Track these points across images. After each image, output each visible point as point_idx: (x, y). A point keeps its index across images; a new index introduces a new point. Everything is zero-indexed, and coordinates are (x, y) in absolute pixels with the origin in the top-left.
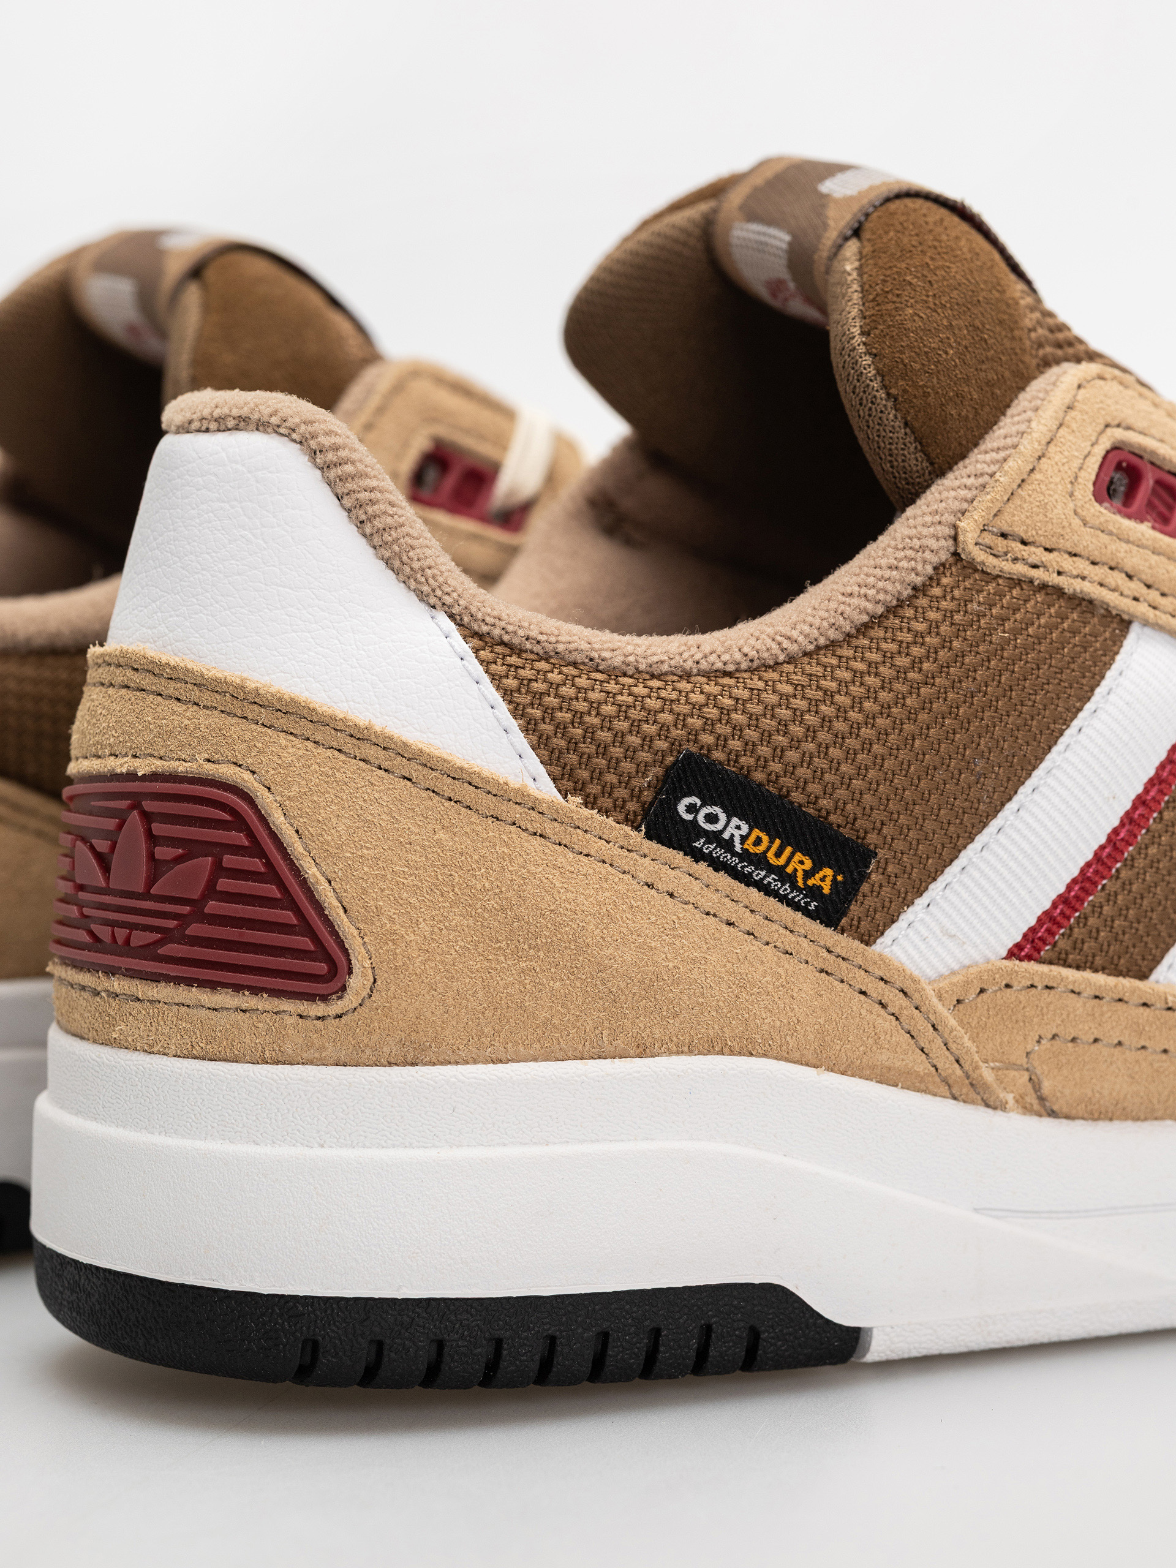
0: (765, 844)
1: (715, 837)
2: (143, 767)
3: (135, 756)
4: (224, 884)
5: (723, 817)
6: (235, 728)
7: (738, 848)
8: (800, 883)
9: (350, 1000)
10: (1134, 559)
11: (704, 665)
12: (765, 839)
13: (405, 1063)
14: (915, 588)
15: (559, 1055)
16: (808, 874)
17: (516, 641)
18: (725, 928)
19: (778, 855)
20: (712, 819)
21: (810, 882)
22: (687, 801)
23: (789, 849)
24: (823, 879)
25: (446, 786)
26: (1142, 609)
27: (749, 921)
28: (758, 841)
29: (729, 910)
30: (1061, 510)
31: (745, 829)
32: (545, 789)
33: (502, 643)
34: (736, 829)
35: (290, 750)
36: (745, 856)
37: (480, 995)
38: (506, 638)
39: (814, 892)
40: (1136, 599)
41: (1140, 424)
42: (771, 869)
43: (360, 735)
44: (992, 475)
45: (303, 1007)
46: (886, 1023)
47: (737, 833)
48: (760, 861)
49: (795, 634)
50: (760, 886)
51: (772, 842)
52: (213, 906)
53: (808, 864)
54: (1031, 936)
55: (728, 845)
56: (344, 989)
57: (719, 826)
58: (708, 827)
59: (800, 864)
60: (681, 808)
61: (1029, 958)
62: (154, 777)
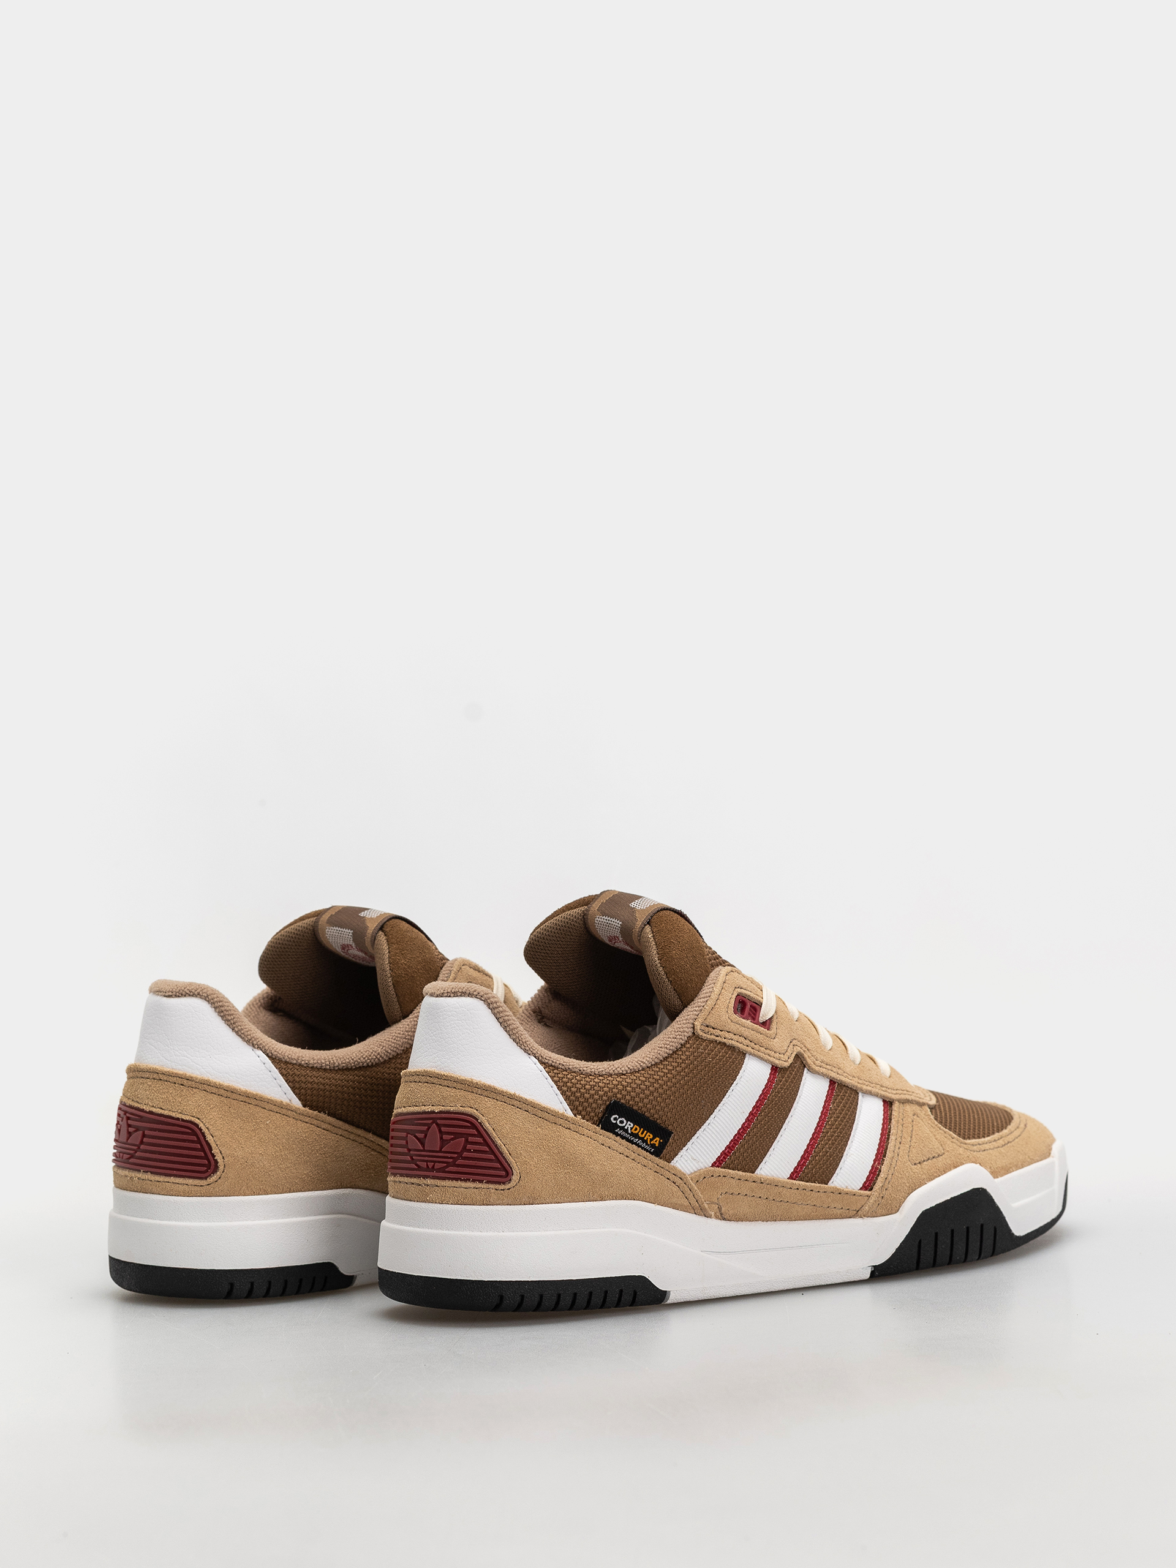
0: (638, 1130)
1: (622, 1128)
2: (437, 1109)
3: (432, 1106)
4: (469, 1147)
5: (625, 1121)
6: (470, 1096)
7: (630, 1132)
8: (649, 1143)
9: (513, 1183)
10: (746, 1033)
11: (616, 1072)
12: (638, 1128)
13: (530, 1204)
14: (681, 1044)
15: (577, 1200)
16: (651, 1140)
17: (556, 1065)
18: (626, 1158)
19: (642, 1134)
20: (622, 1122)
21: (652, 1143)
22: (614, 1116)
23: (646, 1131)
24: (656, 1141)
25: (540, 1113)
26: (749, 1049)
27: (633, 1156)
28: (636, 1129)
29: (627, 1152)
30: (725, 1017)
31: (632, 1125)
32: (570, 1114)
33: (551, 1066)
34: (629, 1125)
35: (489, 1103)
36: (632, 1134)
37: (553, 1181)
38: (553, 1064)
39: (653, 1146)
40: (747, 1046)
41: (744, 987)
42: (640, 1138)
43: (512, 1097)
44: (703, 1006)
45: (497, 1186)
46: (675, 1189)
47: (629, 1127)
48: (636, 1136)
49: (644, 1060)
50: (636, 1144)
51: (640, 1129)
52: (465, 1154)
53: (651, 1136)
54: (718, 1159)
55: (626, 1131)
56: (510, 1180)
57: (624, 1125)
58: (620, 1125)
59: (649, 1136)
60: (612, 1119)
61: (718, 1166)
62: (441, 1112)
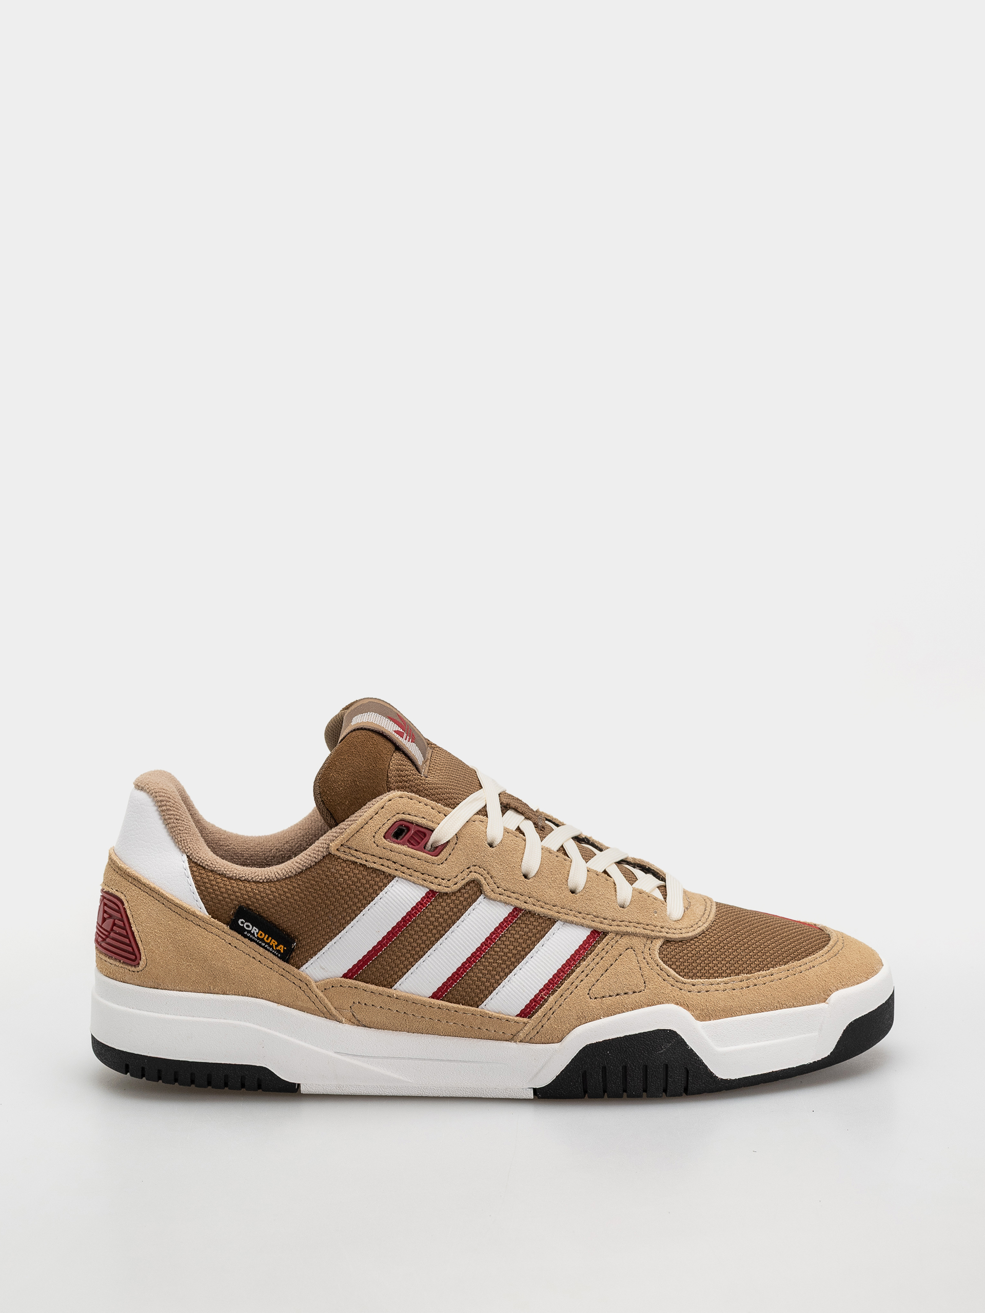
0: (265, 937)
1: (249, 932)
4: (115, 928)
5: (251, 926)
7: (256, 936)
8: (275, 948)
9: (140, 968)
10: (396, 857)
11: (254, 879)
12: (263, 934)
13: (154, 988)
14: (316, 863)
15: (198, 991)
16: (276, 946)
17: (204, 865)
18: (251, 959)
19: (267, 939)
20: (248, 926)
21: (277, 948)
22: (241, 920)
23: (270, 938)
24: (281, 948)
25: (173, 907)
26: (398, 873)
27: (259, 957)
28: (261, 935)
29: (253, 953)
30: (369, 841)
31: (257, 930)
32: (203, 912)
33: (199, 865)
34: (255, 930)
35: (134, 891)
36: (258, 938)
37: (176, 970)
38: (201, 864)
39: (279, 951)
40: (396, 870)
42: (266, 943)
43: (152, 890)
44: (345, 829)
45: (129, 967)
46: (300, 993)
47: (255, 931)
48: (262, 940)
49: (280, 872)
50: (263, 947)
51: (265, 935)
52: (112, 935)
53: (276, 943)
54: (350, 971)
55: (253, 934)
56: (139, 964)
57: (250, 929)
58: (246, 928)
59: (274, 943)
60: (239, 922)
61: (350, 978)
62: (106, 892)
